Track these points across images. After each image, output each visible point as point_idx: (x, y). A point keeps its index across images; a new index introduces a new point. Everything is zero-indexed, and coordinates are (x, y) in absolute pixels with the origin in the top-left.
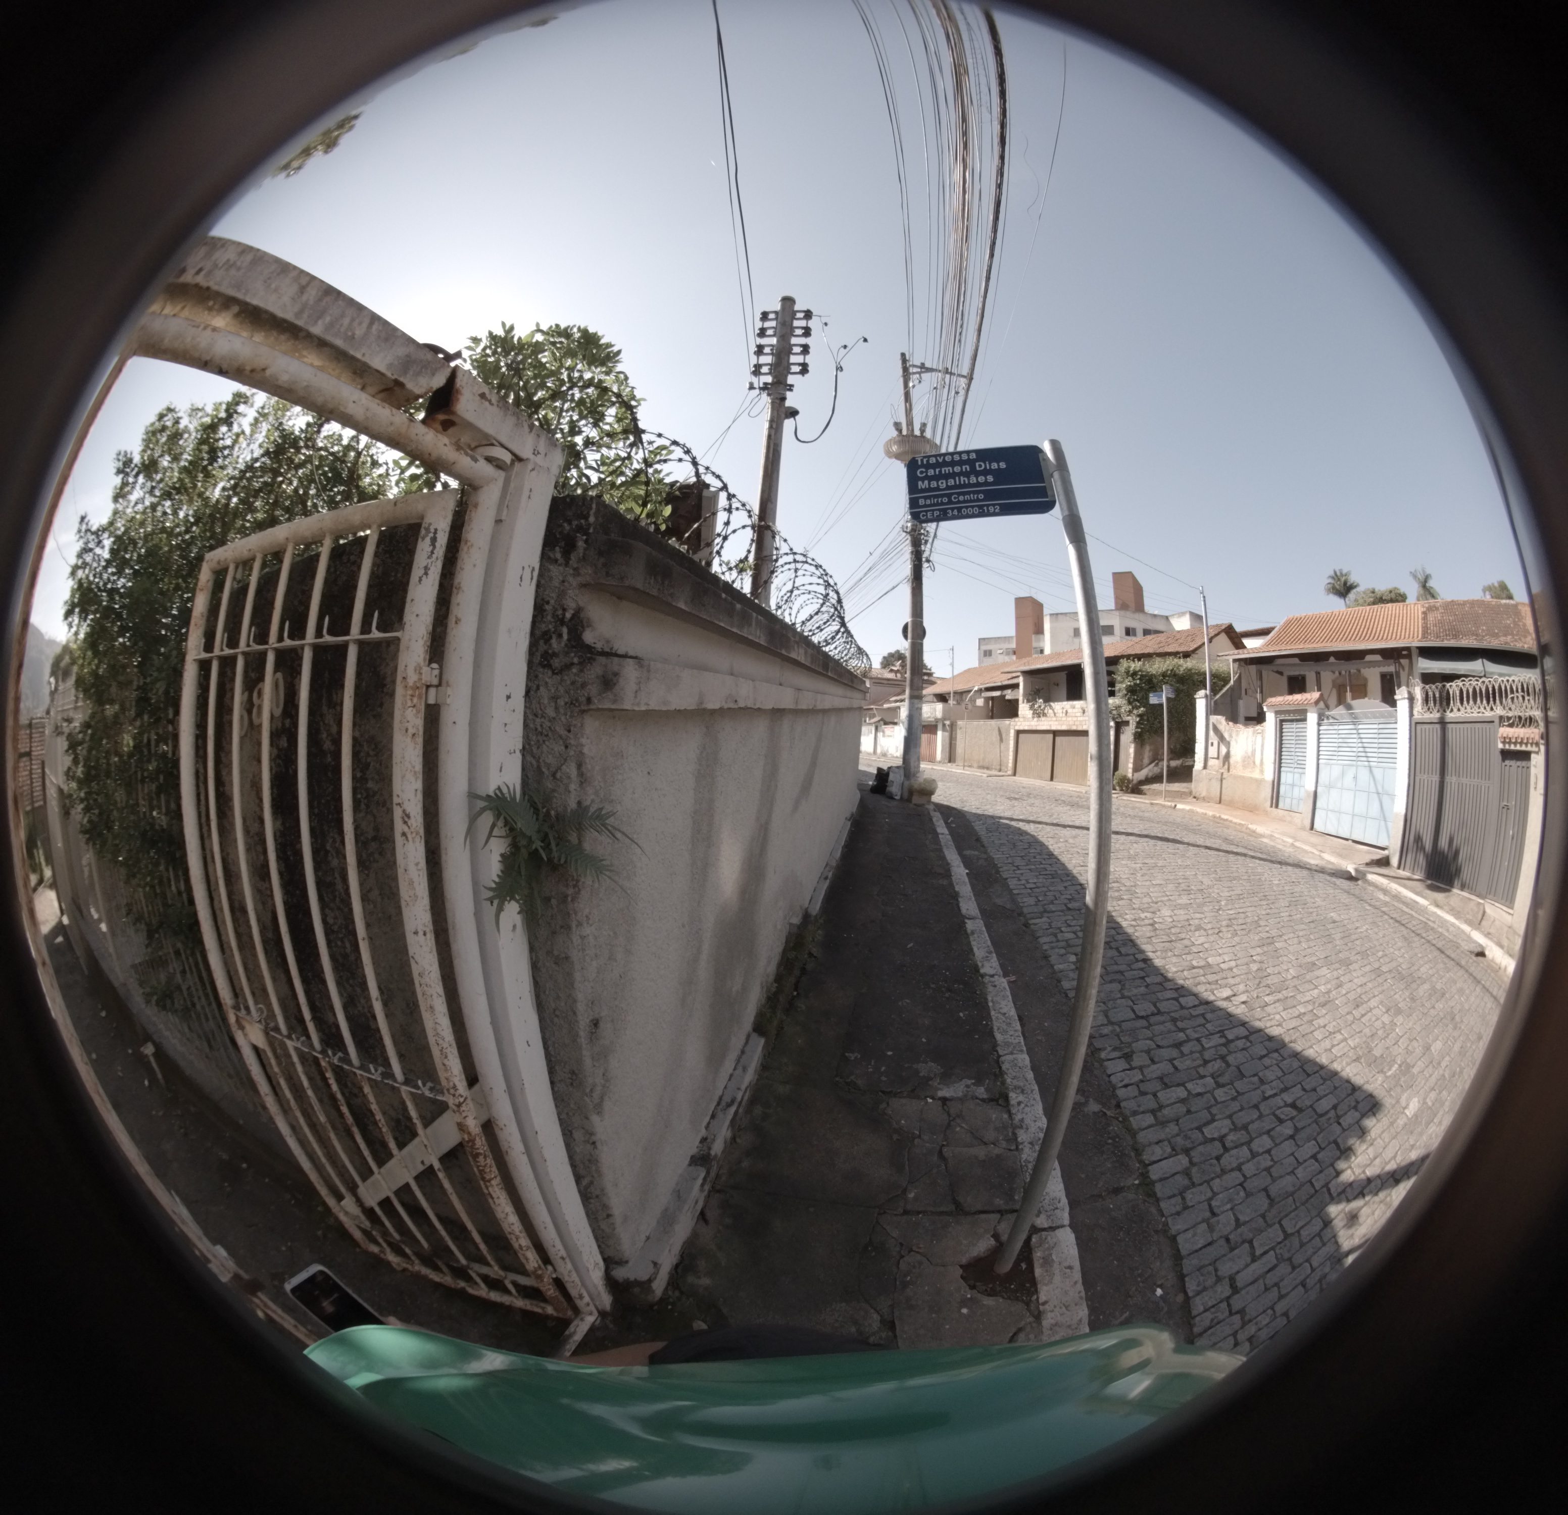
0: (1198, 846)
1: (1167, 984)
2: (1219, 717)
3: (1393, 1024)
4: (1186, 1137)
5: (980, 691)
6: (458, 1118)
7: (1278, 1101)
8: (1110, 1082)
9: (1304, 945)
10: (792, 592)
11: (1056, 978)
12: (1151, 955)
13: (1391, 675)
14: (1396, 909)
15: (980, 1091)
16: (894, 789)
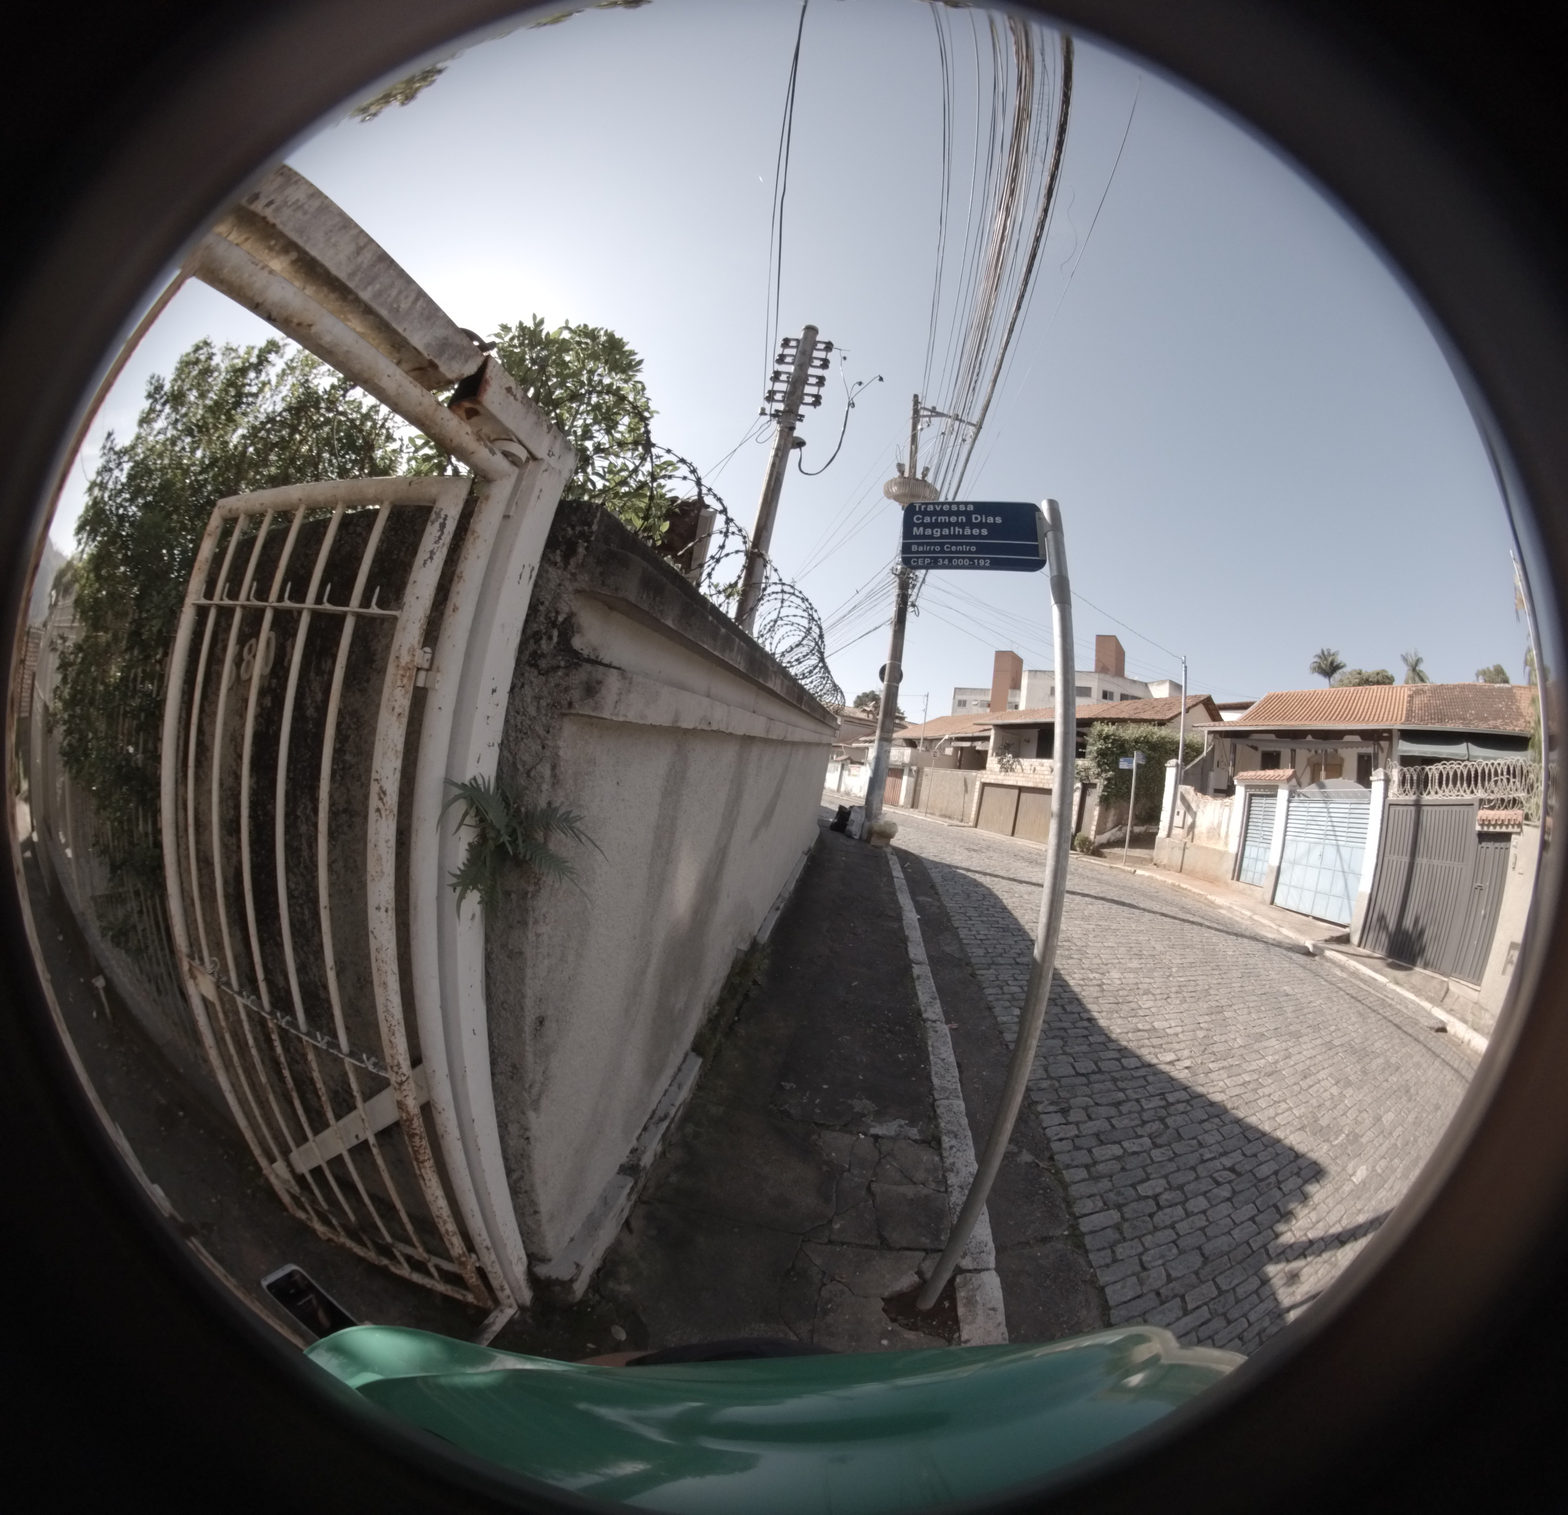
0: (1154, 912)
1: (1110, 1045)
2: (1188, 787)
3: (1342, 1096)
4: (1119, 1193)
5: (950, 740)
6: (398, 1096)
7: (1217, 1164)
8: (1045, 1134)
9: (1254, 1016)
10: (776, 621)
11: (998, 1030)
12: (1096, 1015)
13: (1369, 757)
14: (1353, 985)
15: (914, 1133)
16: (854, 828)
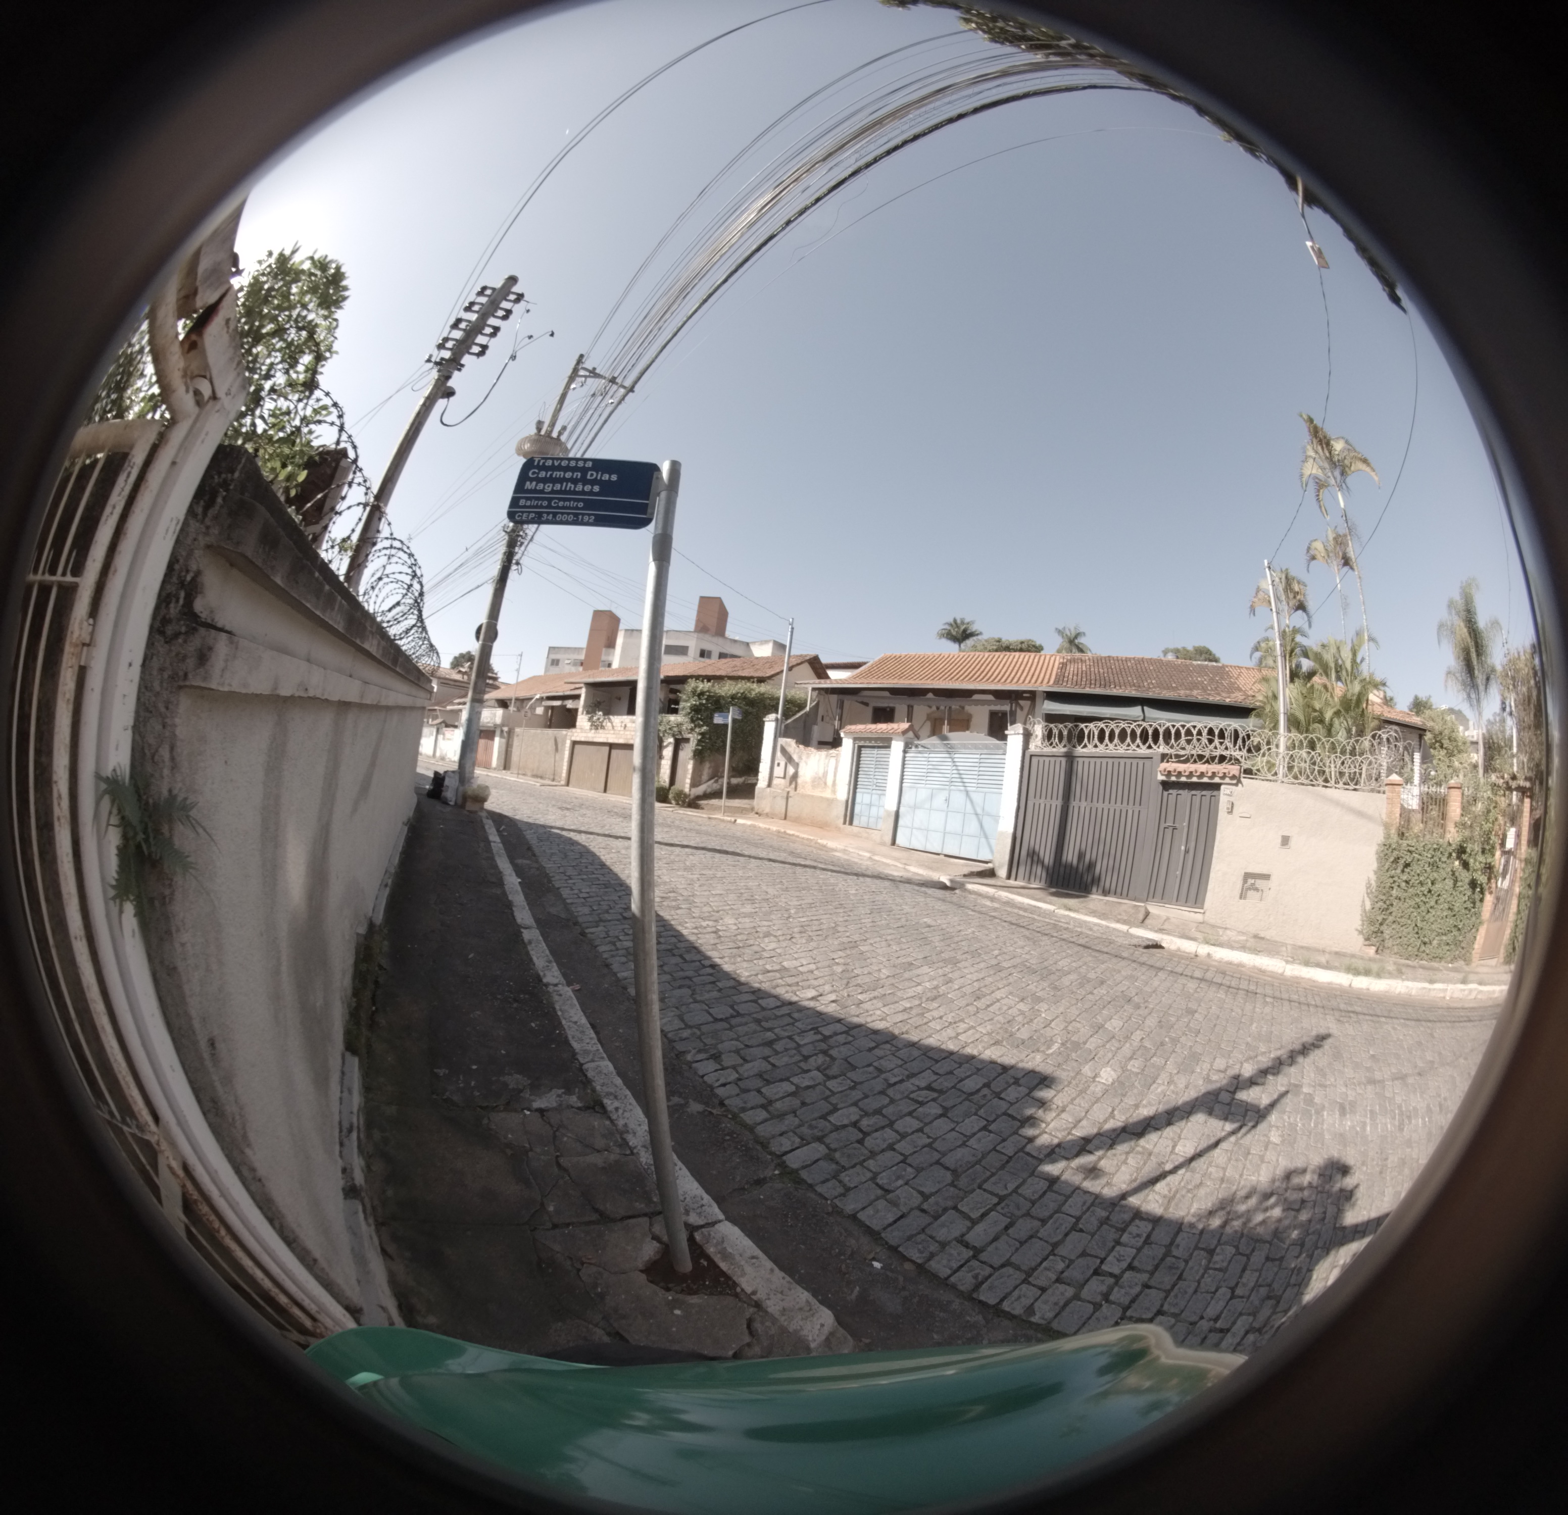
0: (761, 859)
1: (740, 988)
2: (789, 740)
4: (812, 1127)
8: (705, 1082)
9: (895, 948)
12: (718, 961)
14: (1010, 913)
15: (574, 1100)
16: (449, 794)
